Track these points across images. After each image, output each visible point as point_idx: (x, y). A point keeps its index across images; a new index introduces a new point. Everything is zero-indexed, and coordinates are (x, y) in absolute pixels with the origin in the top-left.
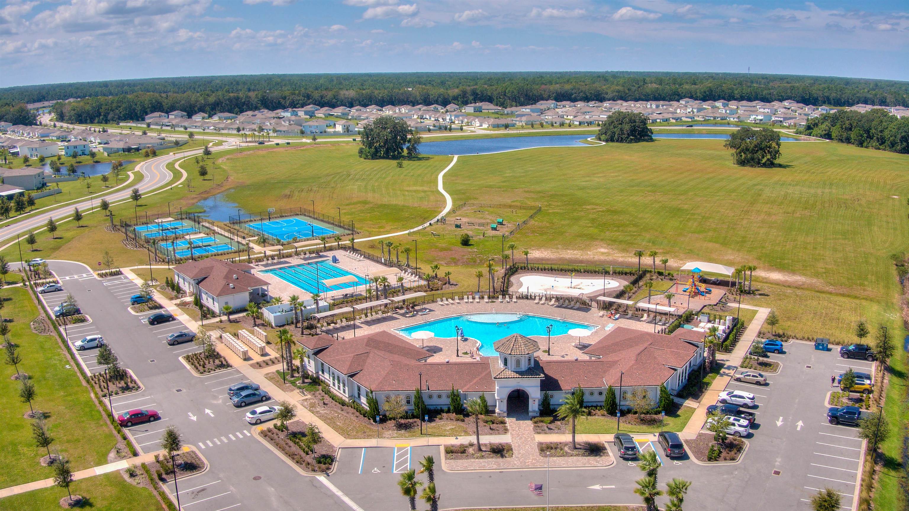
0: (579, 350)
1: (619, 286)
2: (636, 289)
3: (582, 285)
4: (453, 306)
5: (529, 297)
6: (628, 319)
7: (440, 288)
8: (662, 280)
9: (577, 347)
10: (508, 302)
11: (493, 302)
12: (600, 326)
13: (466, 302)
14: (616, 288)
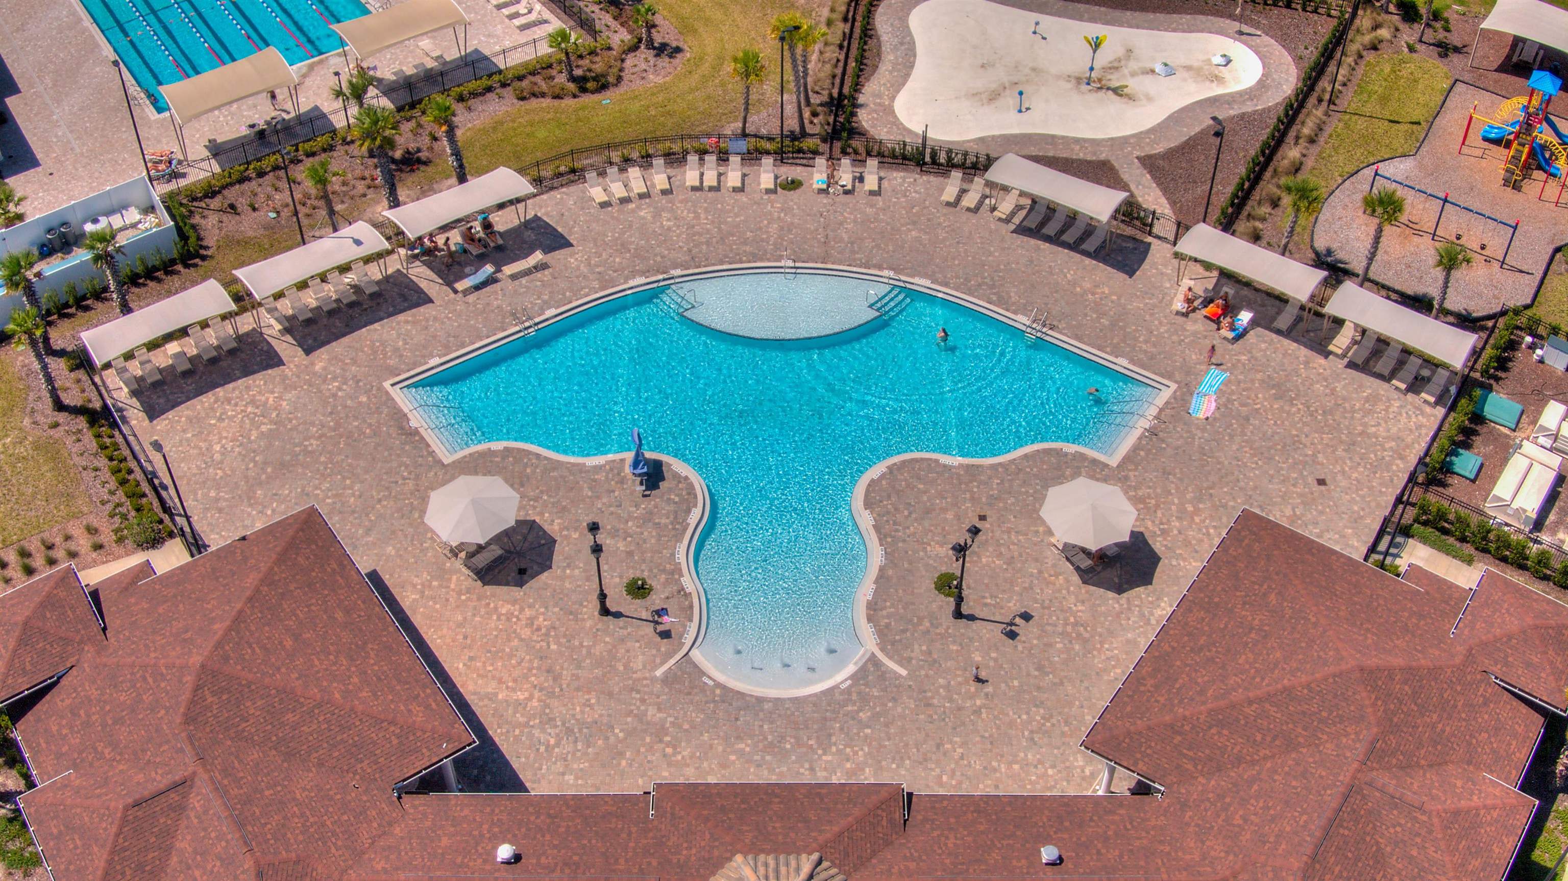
0: (1076, 578)
1: (1262, 84)
2: (1319, 112)
3: (1133, 65)
4: (645, 213)
5: (928, 159)
6: (1279, 332)
7: (611, 79)
8: (1411, 49)
9: (1068, 559)
10: (847, 192)
11: (793, 185)
12: (1174, 386)
13: (694, 189)
14: (1249, 94)
